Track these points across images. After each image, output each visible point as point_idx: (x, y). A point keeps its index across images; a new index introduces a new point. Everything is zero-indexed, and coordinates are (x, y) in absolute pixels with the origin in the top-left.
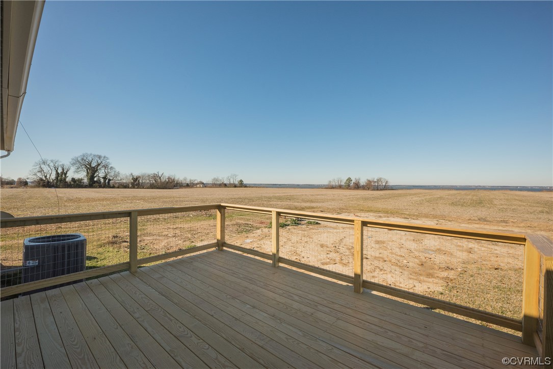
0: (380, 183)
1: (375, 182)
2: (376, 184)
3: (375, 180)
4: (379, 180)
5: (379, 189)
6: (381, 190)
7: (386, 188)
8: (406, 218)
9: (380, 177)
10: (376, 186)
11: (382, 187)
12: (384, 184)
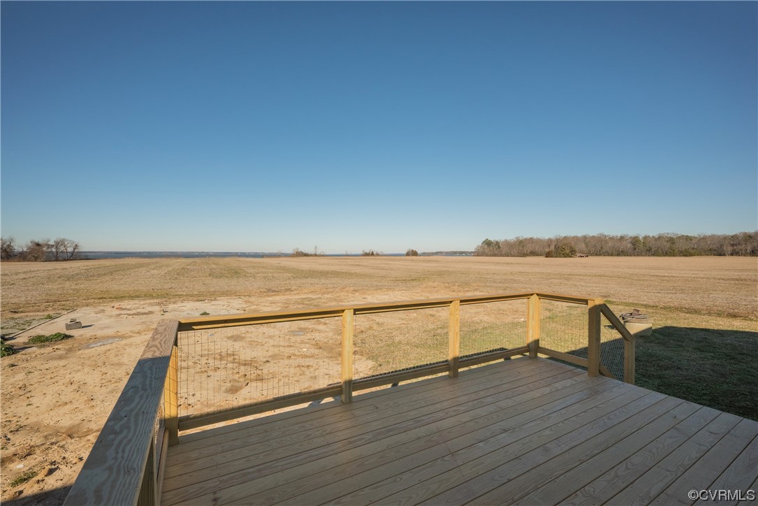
0: (62, 248)
1: (49, 246)
2: (54, 250)
3: (52, 243)
4: (57, 244)
5: (60, 258)
6: (65, 260)
7: (76, 256)
8: (201, 301)
9: (62, 237)
10: (52, 252)
11: (66, 255)
12: (70, 250)
